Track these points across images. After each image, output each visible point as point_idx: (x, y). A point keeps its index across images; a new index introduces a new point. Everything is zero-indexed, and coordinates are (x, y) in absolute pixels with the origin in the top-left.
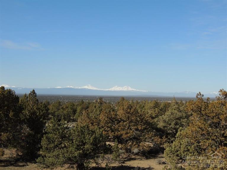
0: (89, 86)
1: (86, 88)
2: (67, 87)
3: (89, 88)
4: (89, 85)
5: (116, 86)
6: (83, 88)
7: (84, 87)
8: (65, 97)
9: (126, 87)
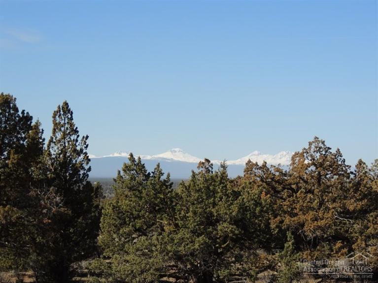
0: (175, 152)
1: (166, 159)
2: (111, 156)
3: (176, 159)
4: (177, 149)
5: (256, 152)
6: (159, 158)
7: (161, 156)
8: (107, 185)
9: (285, 153)
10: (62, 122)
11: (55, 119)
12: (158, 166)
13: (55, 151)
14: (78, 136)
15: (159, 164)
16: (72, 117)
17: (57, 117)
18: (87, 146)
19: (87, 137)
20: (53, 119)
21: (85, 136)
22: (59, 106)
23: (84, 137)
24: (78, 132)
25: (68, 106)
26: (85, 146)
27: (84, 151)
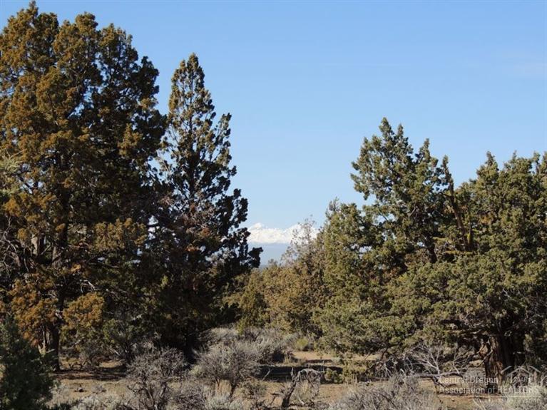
10: (187, 91)
11: (175, 85)
12: (427, 144)
13: (175, 139)
14: (214, 115)
15: (428, 140)
16: (202, 82)
17: (179, 80)
18: (229, 132)
19: (229, 117)
20: (172, 84)
21: (226, 115)
22: (184, 62)
23: (224, 116)
24: (212, 107)
25: (198, 63)
26: (225, 132)
27: (225, 140)
